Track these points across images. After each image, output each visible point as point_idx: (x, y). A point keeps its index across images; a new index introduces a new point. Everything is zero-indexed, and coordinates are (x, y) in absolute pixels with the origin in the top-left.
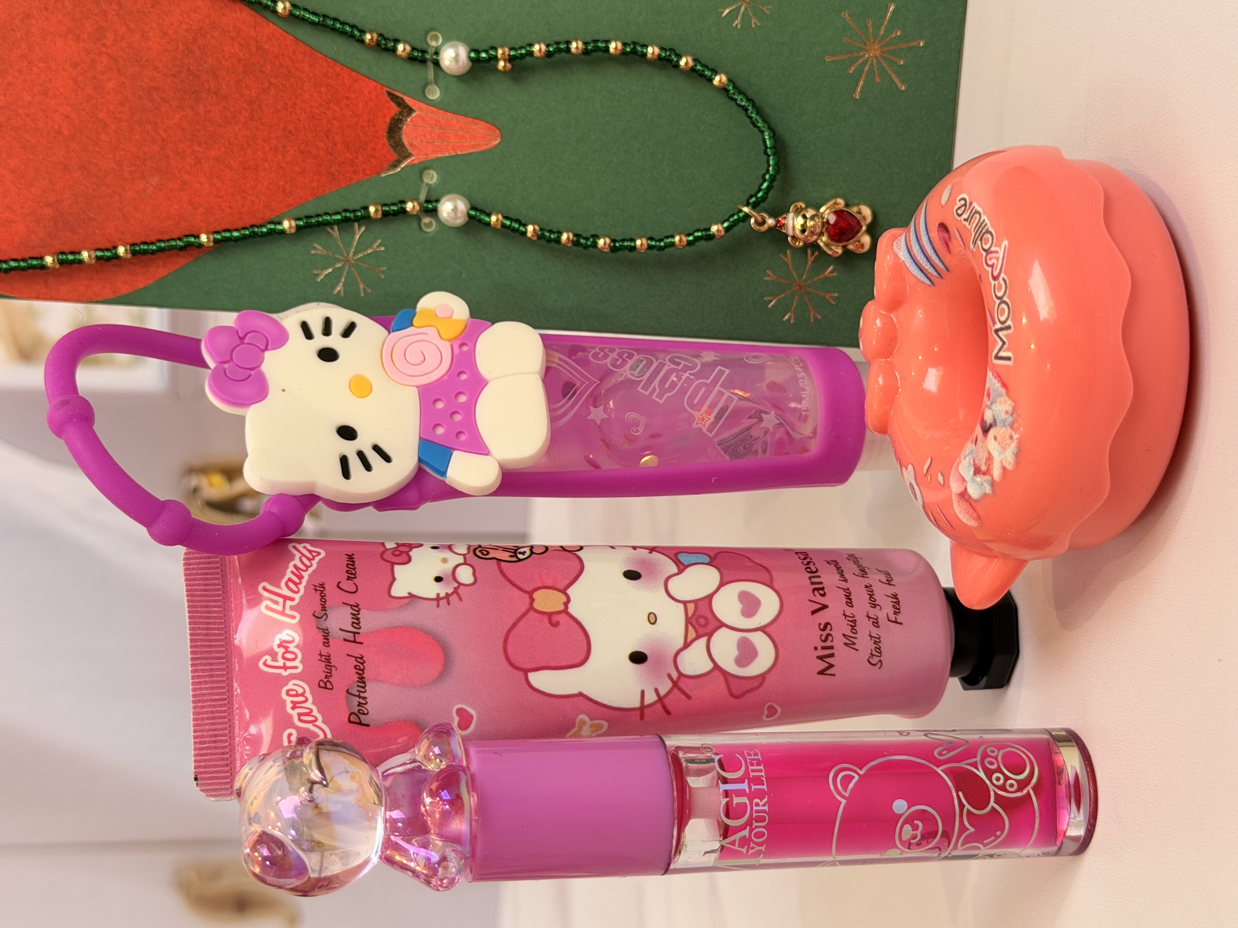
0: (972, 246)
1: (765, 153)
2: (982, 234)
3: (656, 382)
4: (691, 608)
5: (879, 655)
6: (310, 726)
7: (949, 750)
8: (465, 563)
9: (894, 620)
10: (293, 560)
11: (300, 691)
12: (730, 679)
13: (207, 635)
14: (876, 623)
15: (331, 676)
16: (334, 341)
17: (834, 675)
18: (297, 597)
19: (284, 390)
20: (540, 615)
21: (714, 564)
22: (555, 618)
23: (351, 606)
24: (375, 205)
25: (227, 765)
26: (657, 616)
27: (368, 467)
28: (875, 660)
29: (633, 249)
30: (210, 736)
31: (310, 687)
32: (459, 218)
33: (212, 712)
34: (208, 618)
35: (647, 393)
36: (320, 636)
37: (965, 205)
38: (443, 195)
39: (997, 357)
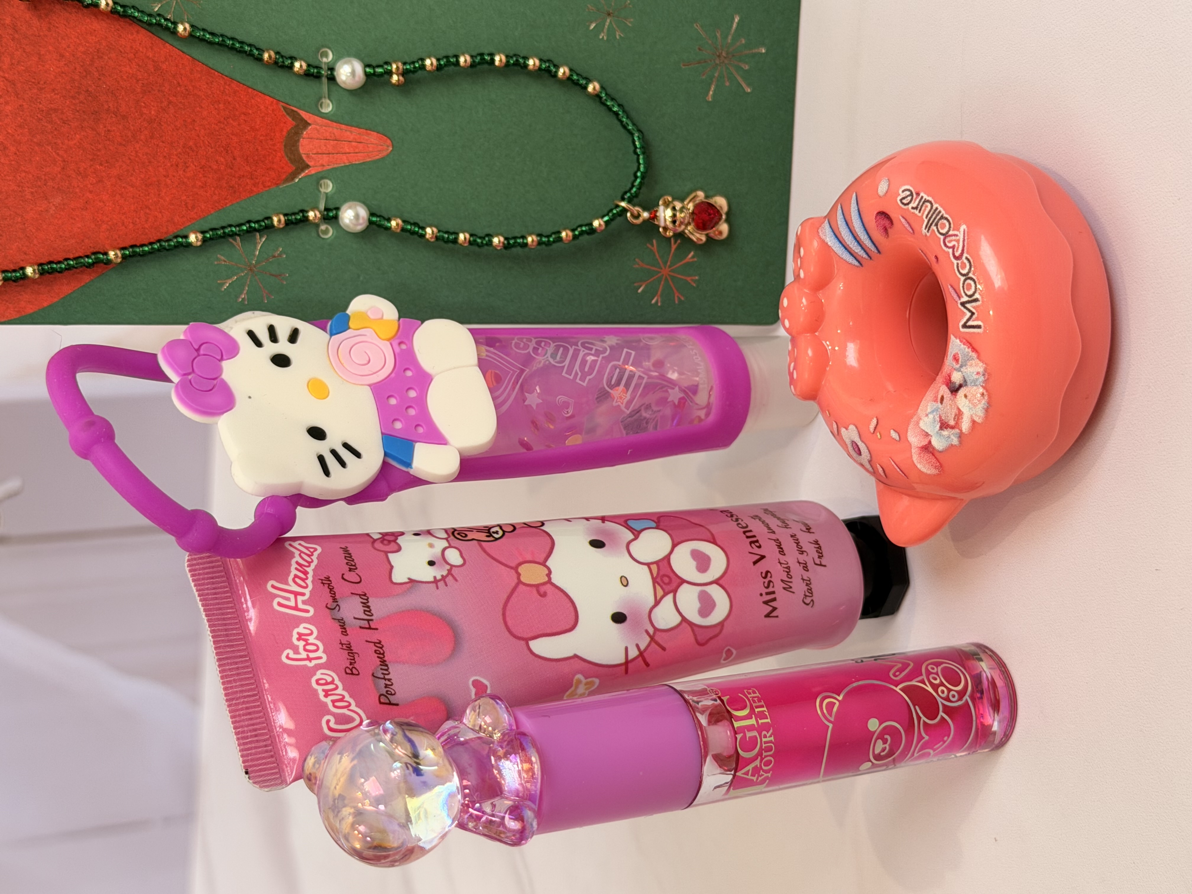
0: (924, 231)
1: (635, 152)
2: (936, 220)
3: (577, 367)
4: (654, 568)
5: (811, 595)
6: (345, 711)
7: (901, 670)
8: (450, 546)
9: (819, 563)
10: (294, 557)
11: (329, 679)
12: (695, 628)
13: (227, 635)
14: (806, 568)
15: (355, 662)
16: (283, 347)
17: (777, 617)
18: (307, 592)
19: (250, 397)
20: (528, 588)
21: (661, 527)
22: (542, 589)
23: (360, 595)
24: (277, 214)
25: (272, 756)
26: (628, 579)
27: (343, 464)
28: (808, 600)
29: (525, 245)
30: (250, 731)
31: (338, 675)
32: (361, 224)
33: (247, 708)
34: (224, 619)
35: (571, 377)
36: (337, 625)
37: (911, 194)
38: (342, 204)
39: (965, 326)
